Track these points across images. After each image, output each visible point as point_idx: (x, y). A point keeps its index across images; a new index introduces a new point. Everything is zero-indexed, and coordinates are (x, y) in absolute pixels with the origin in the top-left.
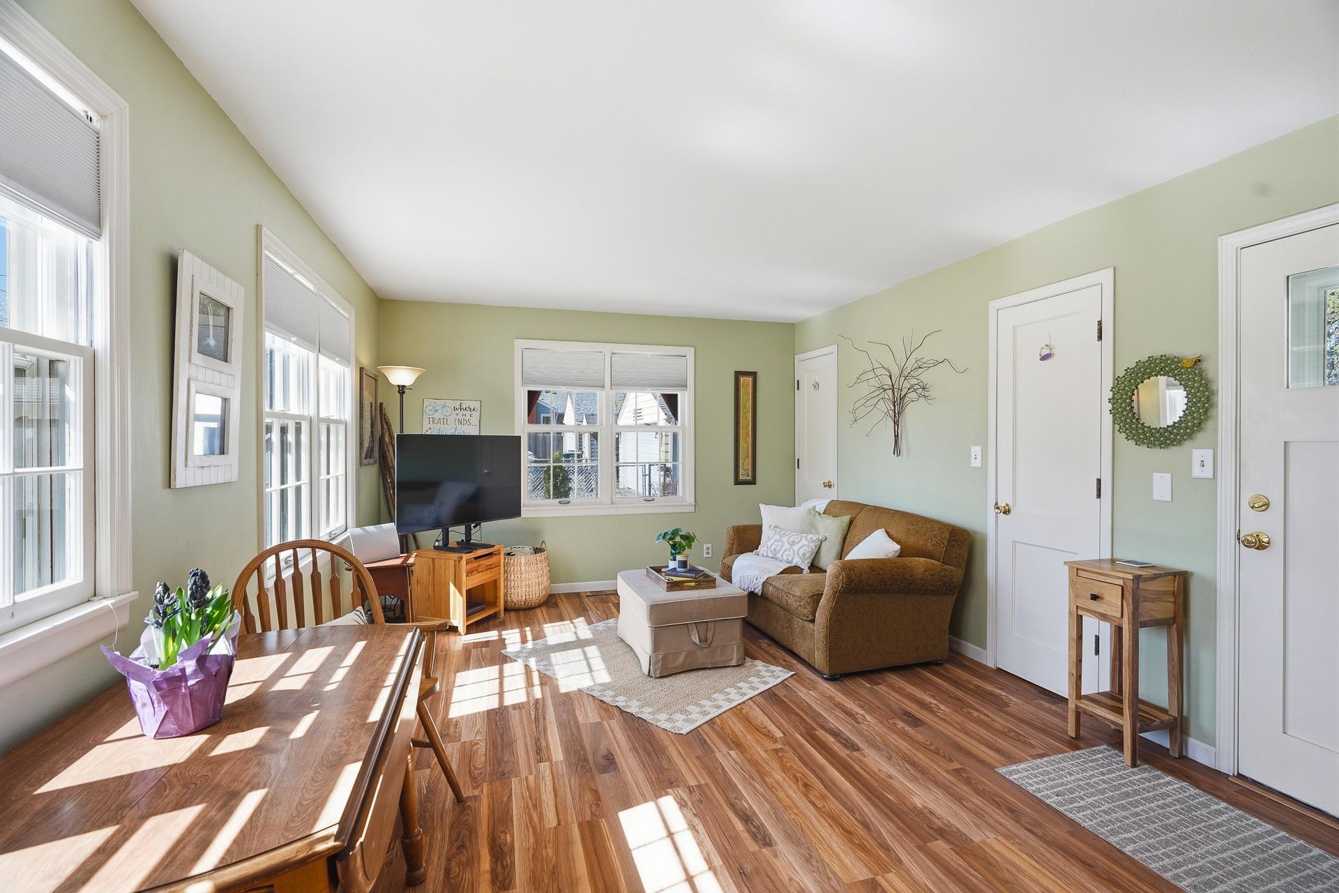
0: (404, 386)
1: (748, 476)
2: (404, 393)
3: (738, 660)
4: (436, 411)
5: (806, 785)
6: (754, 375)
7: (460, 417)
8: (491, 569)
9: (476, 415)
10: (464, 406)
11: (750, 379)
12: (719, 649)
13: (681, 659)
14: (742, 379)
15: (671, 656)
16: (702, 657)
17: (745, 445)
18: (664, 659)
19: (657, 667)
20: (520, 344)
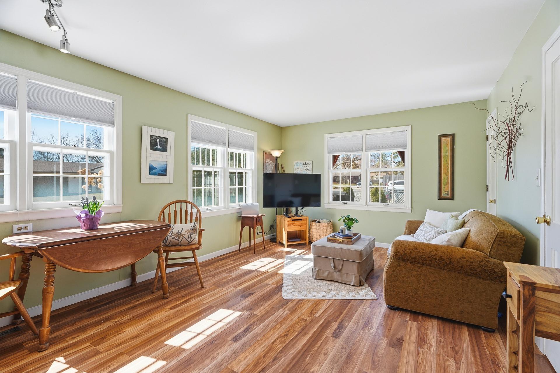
0: (277, 157)
1: (448, 195)
2: (277, 159)
3: (354, 283)
4: (298, 165)
5: (287, 335)
6: (453, 136)
7: (305, 167)
8: (301, 225)
9: (311, 166)
10: (307, 163)
11: (449, 139)
12: (345, 274)
13: (326, 274)
14: (443, 139)
15: (321, 271)
16: (336, 275)
17: (446, 177)
18: (318, 271)
19: (314, 274)
20: (327, 136)
